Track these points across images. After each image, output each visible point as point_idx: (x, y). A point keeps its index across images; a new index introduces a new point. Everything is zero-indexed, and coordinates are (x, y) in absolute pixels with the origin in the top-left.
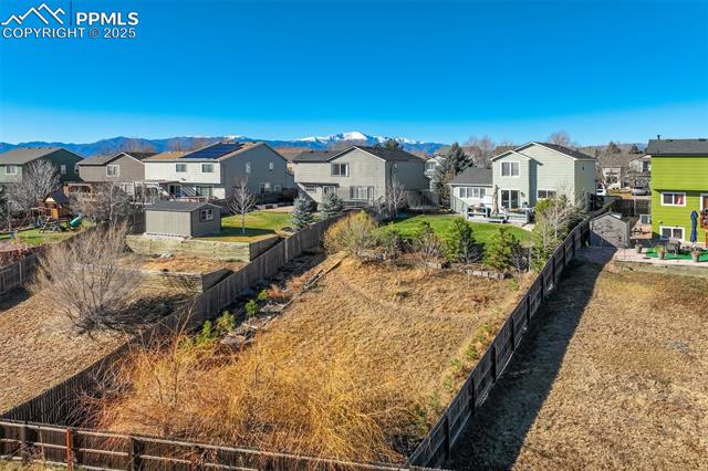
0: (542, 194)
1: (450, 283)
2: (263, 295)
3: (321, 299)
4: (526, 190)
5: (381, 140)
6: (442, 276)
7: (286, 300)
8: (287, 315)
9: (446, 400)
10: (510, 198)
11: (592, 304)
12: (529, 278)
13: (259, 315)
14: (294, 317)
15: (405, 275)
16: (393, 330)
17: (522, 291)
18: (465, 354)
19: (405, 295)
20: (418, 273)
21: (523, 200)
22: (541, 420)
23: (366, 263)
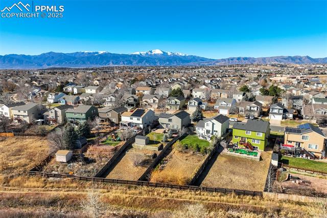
0: (215, 131)
1: (194, 157)
2: (163, 159)
3: (173, 160)
4: (211, 130)
5: (169, 54)
6: (193, 155)
7: (166, 160)
8: (168, 163)
9: (193, 178)
10: (208, 132)
11: (216, 162)
12: (208, 155)
13: (164, 163)
14: (169, 164)
15: (186, 155)
16: (185, 166)
17: (205, 159)
18: (195, 171)
19: (187, 159)
20: (189, 155)
21: (211, 132)
22: (204, 180)
23: (179, 152)
